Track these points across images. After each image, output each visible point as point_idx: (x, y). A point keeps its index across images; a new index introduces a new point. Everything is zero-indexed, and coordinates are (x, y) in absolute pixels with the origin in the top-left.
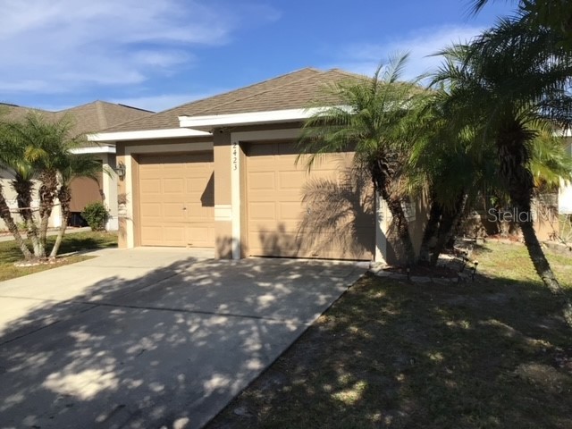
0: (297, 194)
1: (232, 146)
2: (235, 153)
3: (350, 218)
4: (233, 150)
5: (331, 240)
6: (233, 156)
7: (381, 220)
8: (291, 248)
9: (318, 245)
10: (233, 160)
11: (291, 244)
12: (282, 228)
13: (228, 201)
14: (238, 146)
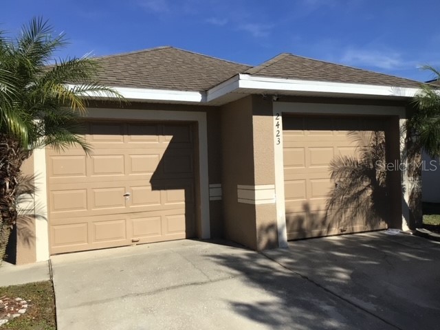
0: (326, 170)
1: (275, 117)
2: (278, 125)
3: (369, 192)
4: (275, 122)
5: (355, 215)
6: (275, 128)
7: (404, 191)
8: (317, 227)
9: (345, 221)
10: (275, 133)
11: (316, 223)
12: (306, 207)
13: (271, 181)
14: (280, 118)
